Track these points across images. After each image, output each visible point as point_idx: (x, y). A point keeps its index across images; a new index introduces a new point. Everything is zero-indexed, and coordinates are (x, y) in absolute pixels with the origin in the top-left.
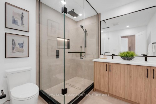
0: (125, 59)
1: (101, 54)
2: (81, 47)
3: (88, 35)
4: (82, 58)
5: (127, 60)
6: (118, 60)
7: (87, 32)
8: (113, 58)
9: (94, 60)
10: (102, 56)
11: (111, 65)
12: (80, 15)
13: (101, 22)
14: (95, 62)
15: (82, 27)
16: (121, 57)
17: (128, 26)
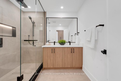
0: (61, 45)
1: (47, 41)
2: (29, 36)
3: (35, 26)
4: (34, 45)
5: (62, 45)
6: (58, 45)
7: (35, 24)
8: (54, 44)
9: (43, 47)
10: (47, 43)
11: (55, 48)
12: (29, 7)
13: (46, 18)
14: (44, 48)
15: (30, 18)
16: (59, 43)
17: (60, 25)
